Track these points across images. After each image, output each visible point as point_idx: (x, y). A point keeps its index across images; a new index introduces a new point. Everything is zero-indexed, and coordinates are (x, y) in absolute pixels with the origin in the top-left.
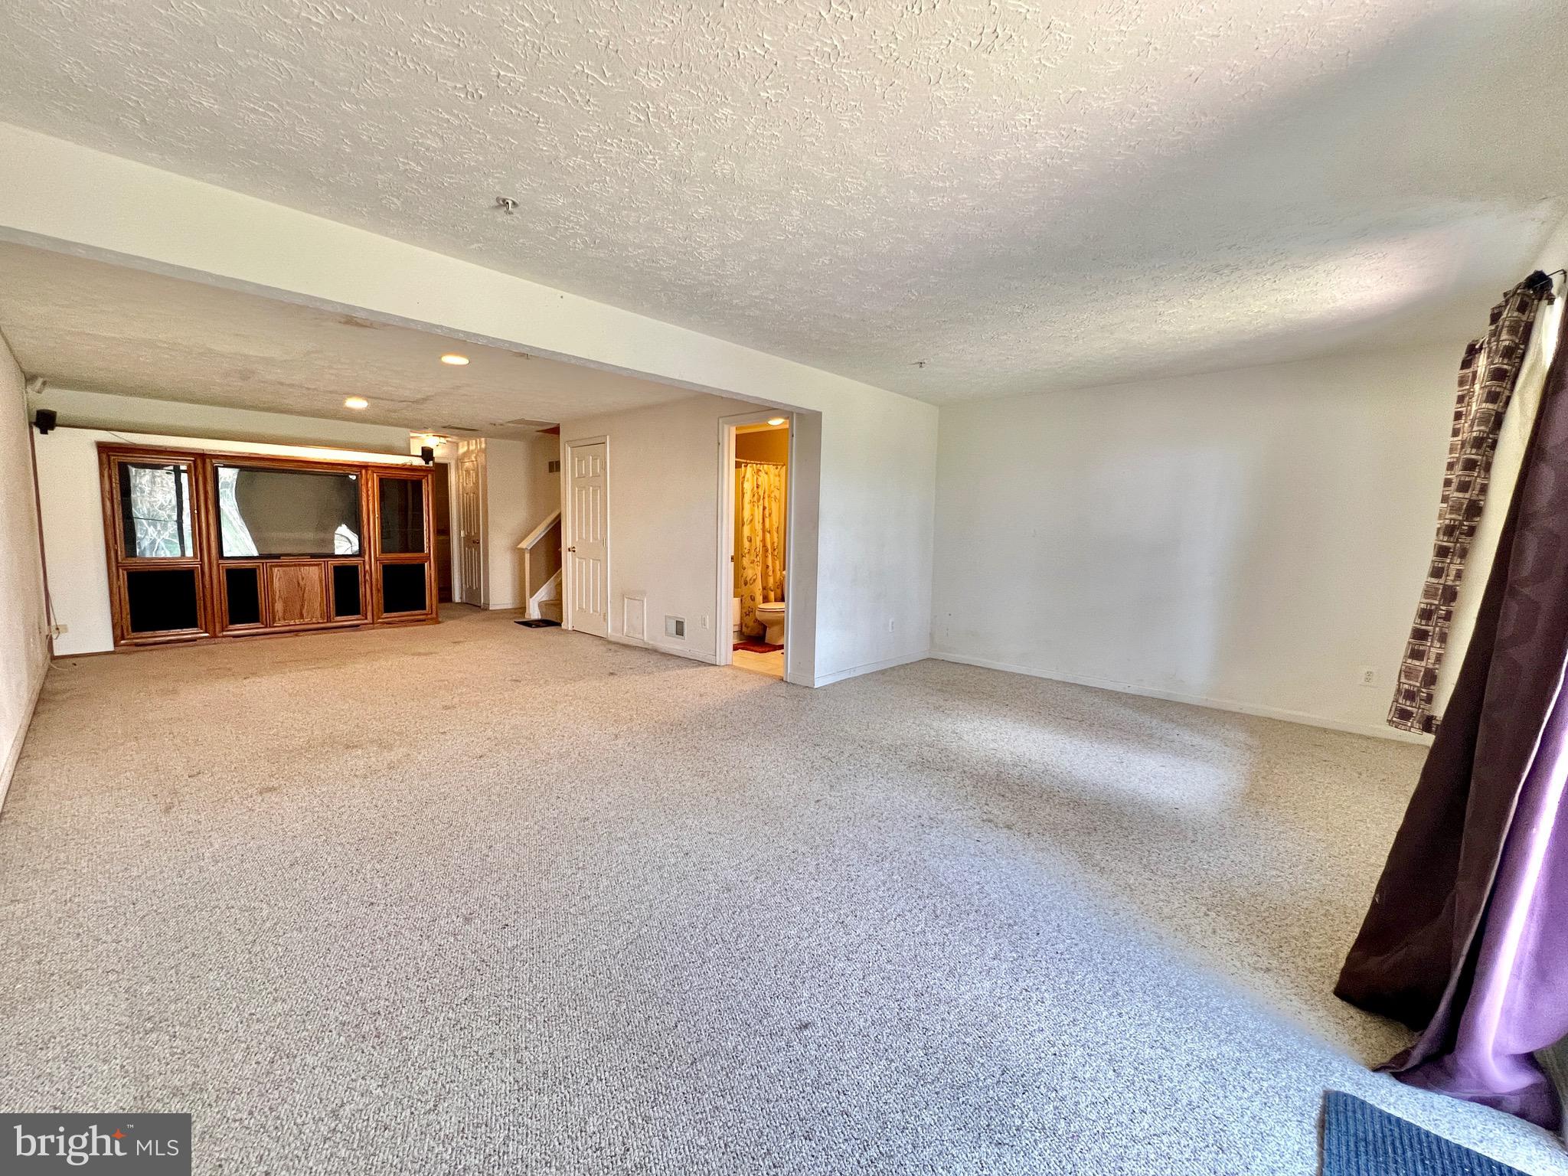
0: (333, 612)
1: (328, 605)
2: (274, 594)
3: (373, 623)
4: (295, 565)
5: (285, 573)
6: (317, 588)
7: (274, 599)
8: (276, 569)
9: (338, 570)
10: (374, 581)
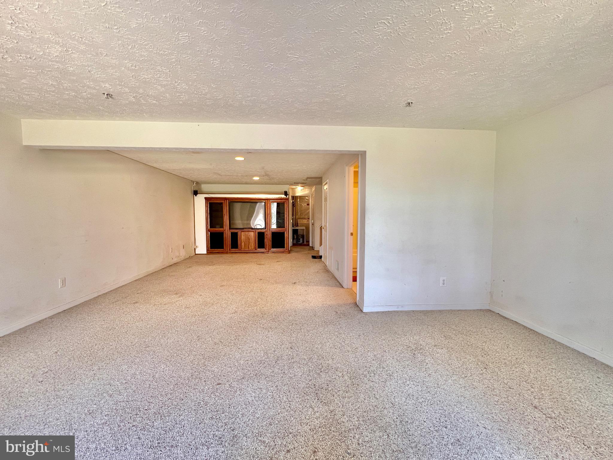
0: (257, 247)
1: (256, 245)
2: (242, 240)
3: (268, 252)
4: (247, 232)
5: (245, 234)
6: (253, 238)
7: (242, 242)
8: (243, 233)
9: (259, 233)
10: (269, 237)
